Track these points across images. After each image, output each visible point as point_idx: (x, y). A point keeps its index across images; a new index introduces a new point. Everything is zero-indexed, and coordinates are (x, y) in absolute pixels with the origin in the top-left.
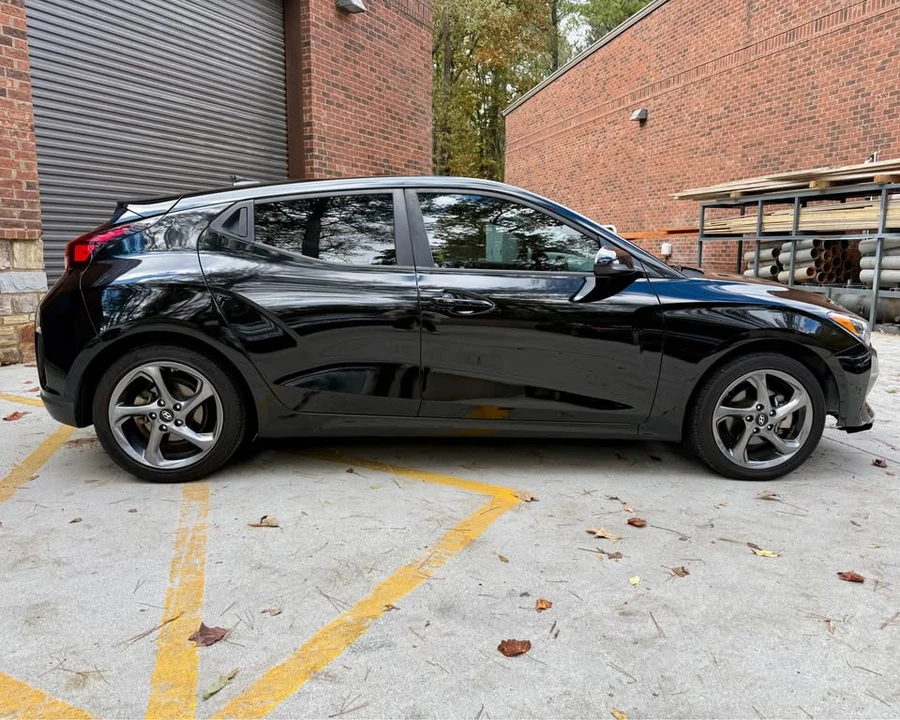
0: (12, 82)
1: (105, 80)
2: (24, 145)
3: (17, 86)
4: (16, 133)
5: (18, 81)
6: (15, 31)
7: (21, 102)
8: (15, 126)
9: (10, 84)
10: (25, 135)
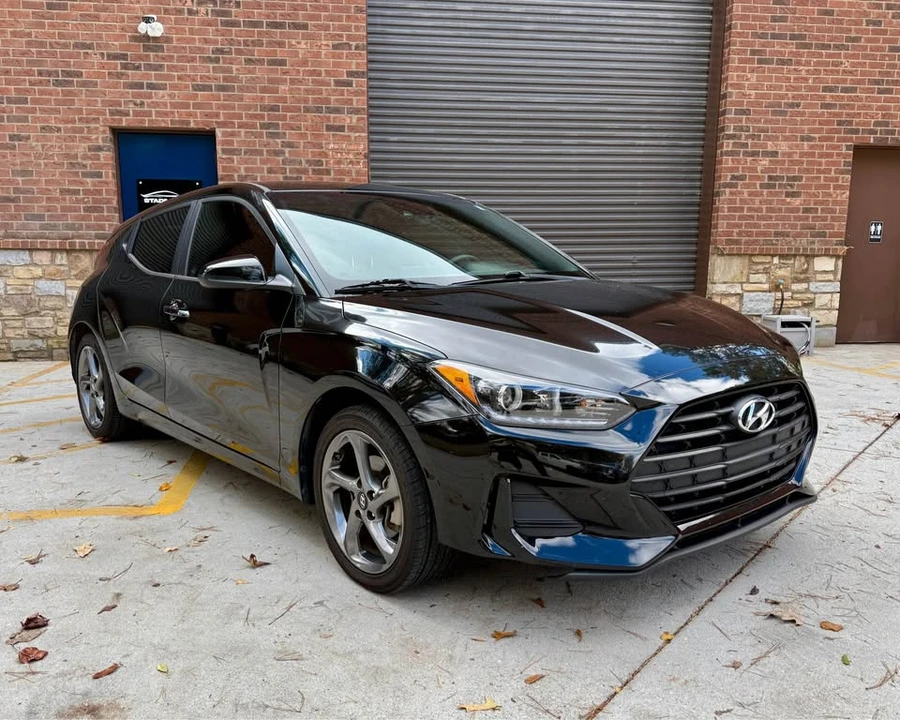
0: (351, 118)
1: (464, 96)
2: (358, 172)
3: (354, 121)
4: (351, 162)
5: (356, 116)
6: (356, 73)
7: (357, 134)
8: (351, 156)
9: (348, 120)
10: (359, 162)
